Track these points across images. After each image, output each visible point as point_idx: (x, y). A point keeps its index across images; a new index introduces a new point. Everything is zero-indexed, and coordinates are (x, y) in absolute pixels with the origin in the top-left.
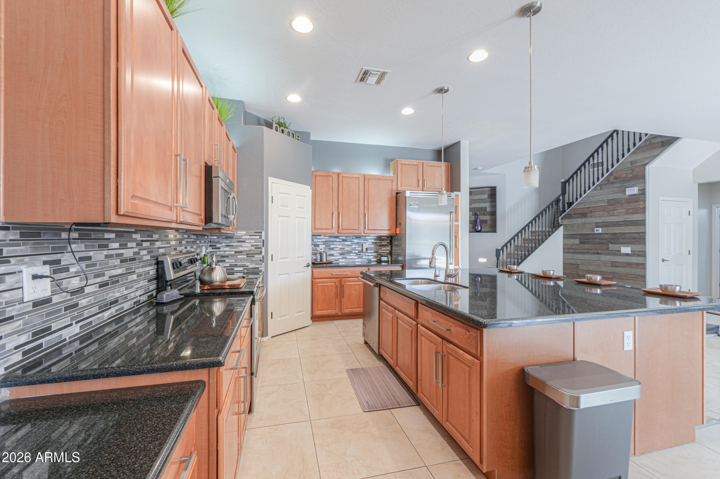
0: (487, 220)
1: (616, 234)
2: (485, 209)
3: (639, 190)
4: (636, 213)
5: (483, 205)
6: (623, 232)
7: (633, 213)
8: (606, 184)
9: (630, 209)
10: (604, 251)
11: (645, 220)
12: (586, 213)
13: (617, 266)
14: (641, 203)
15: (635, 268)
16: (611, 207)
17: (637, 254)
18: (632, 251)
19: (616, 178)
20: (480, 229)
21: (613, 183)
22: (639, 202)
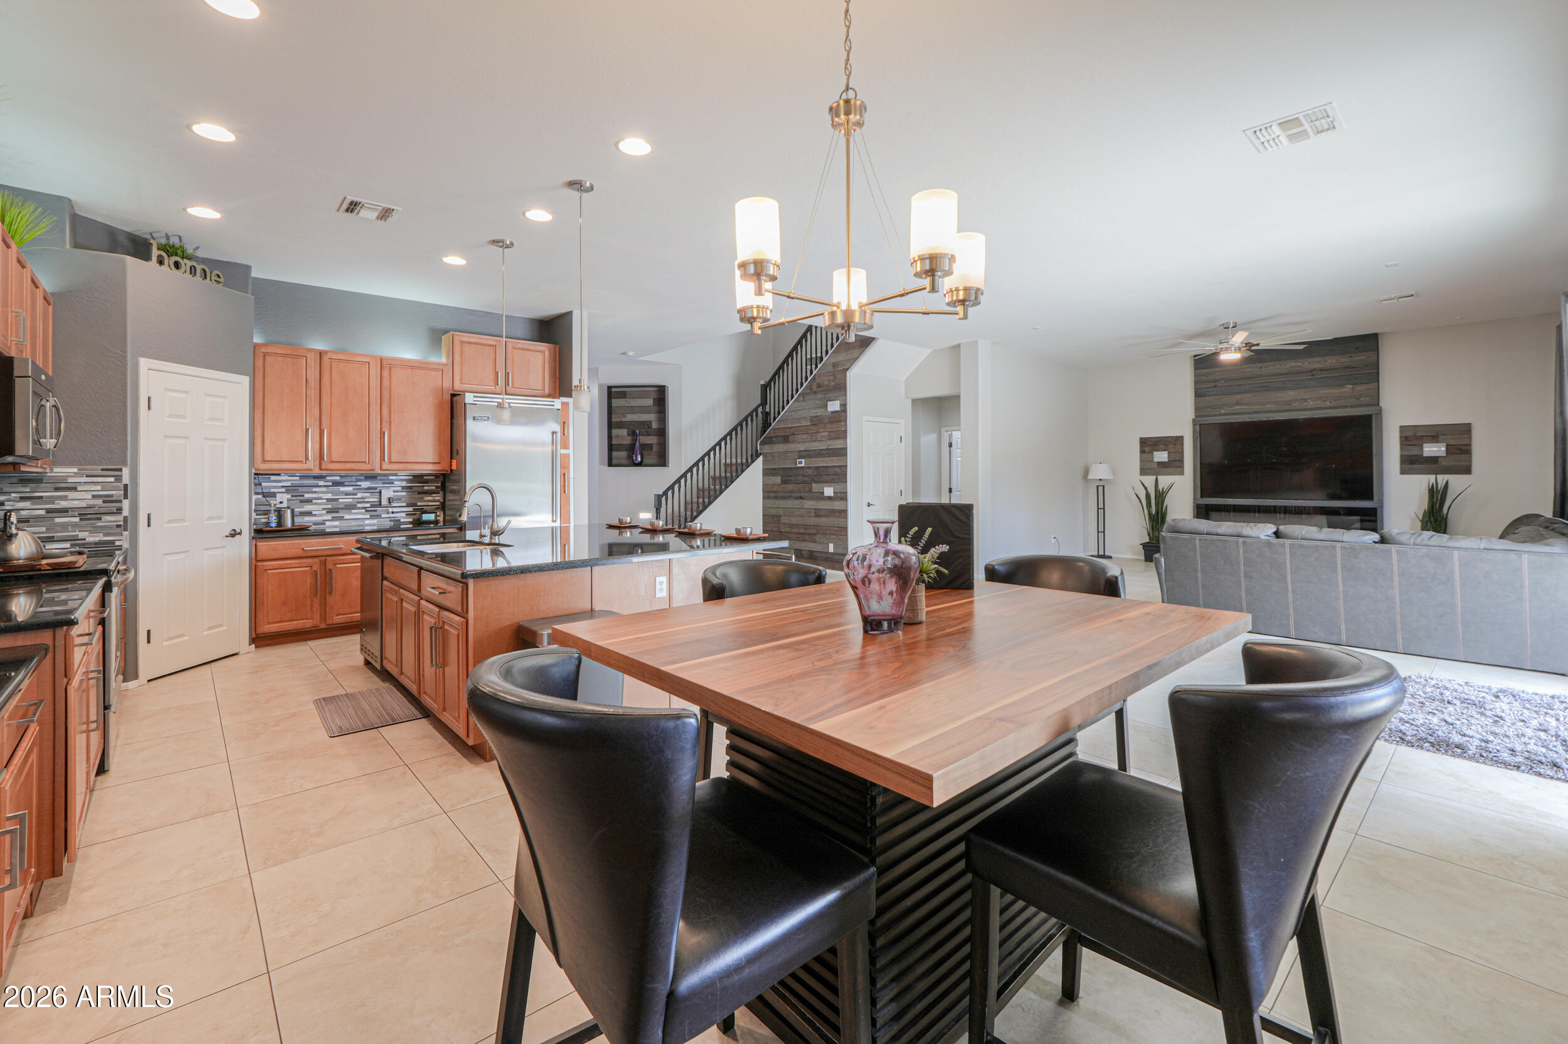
0: (652, 444)
1: (819, 467)
2: (647, 424)
3: (841, 405)
4: (838, 438)
5: (645, 417)
6: (826, 465)
7: (835, 438)
8: (808, 393)
9: (833, 432)
10: (807, 494)
11: (846, 449)
12: (788, 436)
13: (820, 516)
14: (843, 423)
15: (838, 517)
16: (814, 428)
17: (839, 497)
18: (834, 492)
19: (819, 386)
20: (639, 459)
21: (815, 392)
22: (840, 423)
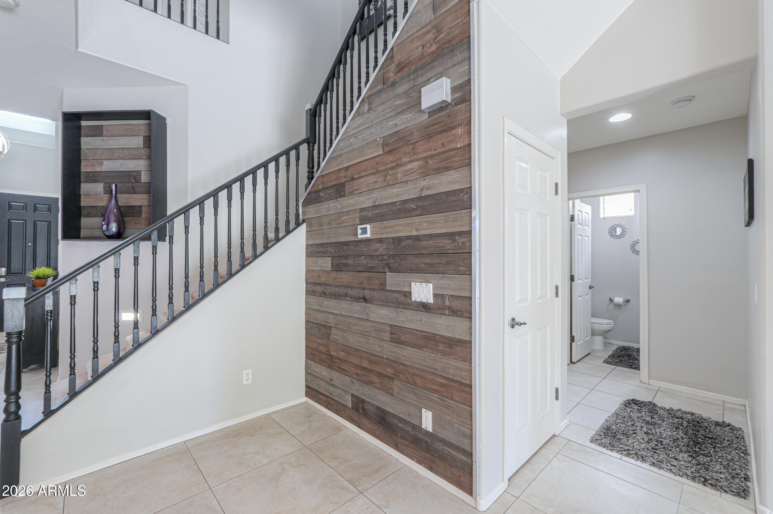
0: (141, 207)
1: (399, 240)
2: (134, 176)
3: (454, 90)
4: (447, 169)
5: (129, 165)
6: (415, 233)
7: (439, 170)
8: (380, 91)
9: (432, 156)
10: (376, 294)
11: (469, 191)
12: (343, 185)
13: (402, 343)
14: (459, 131)
15: (444, 354)
16: (390, 158)
17: (449, 308)
18: (436, 296)
19: (401, 68)
20: (114, 229)
21: (394, 84)
22: (453, 132)
